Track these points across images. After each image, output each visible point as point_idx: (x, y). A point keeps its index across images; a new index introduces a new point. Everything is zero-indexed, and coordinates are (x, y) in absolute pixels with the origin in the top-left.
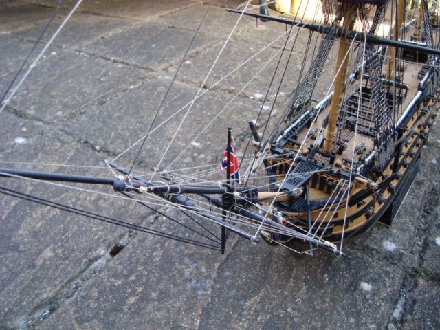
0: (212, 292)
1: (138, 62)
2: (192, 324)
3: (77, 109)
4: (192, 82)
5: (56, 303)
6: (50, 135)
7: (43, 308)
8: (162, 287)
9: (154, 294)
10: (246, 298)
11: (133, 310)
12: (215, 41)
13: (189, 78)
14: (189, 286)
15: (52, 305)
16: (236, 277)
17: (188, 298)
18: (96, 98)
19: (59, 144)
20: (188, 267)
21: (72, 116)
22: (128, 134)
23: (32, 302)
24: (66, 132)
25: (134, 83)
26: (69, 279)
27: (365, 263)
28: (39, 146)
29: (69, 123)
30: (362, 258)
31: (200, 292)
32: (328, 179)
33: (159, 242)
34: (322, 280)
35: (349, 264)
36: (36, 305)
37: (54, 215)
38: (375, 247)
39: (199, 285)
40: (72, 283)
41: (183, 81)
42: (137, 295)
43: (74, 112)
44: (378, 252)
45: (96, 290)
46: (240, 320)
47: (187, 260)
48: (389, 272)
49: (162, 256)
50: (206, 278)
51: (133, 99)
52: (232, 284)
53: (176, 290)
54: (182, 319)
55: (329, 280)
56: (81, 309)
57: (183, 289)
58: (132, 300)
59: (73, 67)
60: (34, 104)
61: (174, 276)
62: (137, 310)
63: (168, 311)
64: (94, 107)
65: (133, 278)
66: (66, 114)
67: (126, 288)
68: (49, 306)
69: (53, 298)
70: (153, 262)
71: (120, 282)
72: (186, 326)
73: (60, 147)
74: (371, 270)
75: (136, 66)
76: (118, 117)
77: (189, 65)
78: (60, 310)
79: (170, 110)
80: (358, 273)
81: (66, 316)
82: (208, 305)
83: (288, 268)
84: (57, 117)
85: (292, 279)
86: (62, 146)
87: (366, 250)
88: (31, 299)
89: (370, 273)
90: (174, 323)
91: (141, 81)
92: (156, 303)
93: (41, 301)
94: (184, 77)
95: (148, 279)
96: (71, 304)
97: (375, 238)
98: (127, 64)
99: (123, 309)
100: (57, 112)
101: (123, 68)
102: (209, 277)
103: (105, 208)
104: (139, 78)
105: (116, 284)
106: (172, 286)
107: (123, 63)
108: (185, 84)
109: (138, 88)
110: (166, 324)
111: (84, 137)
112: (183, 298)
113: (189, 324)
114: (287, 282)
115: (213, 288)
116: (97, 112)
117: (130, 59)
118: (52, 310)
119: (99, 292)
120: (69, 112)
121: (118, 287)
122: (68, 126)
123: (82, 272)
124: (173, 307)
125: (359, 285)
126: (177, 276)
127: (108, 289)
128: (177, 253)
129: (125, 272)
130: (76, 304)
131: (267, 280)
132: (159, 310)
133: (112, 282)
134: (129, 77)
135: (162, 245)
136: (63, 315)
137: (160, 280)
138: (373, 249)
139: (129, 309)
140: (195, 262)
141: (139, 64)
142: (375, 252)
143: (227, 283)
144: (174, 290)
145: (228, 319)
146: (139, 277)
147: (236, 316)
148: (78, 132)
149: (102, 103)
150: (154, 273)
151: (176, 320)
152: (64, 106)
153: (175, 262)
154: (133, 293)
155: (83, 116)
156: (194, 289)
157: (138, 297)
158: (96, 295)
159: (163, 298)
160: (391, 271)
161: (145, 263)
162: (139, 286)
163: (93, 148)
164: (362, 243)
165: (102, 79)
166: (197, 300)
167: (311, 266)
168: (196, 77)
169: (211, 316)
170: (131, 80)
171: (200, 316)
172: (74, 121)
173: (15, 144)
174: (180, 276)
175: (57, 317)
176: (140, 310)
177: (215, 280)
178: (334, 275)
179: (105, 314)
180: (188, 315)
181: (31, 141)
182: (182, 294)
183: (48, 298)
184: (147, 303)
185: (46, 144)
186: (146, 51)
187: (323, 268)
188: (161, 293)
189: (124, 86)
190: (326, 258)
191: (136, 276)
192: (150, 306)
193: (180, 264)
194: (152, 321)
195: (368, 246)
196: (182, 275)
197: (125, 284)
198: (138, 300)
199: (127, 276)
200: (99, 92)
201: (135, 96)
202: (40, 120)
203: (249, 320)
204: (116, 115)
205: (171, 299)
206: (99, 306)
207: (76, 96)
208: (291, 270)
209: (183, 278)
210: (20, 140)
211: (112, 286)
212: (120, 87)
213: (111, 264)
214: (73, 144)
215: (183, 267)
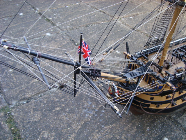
0: (92, 117)
1: (110, 13)
2: (77, 127)
3: (76, 27)
4: (129, 26)
5: (30, 100)
6: (60, 34)
7: (24, 100)
8: (72, 107)
9: (68, 109)
10: (106, 124)
11: (56, 113)
12: (147, 11)
13: (128, 24)
14: (84, 111)
15: (28, 100)
16: (106, 114)
17: (80, 116)
18: (85, 24)
19: (62, 39)
21: (73, 29)
22: (91, 41)
23: (22, 97)
24: (67, 35)
25: (104, 21)
26: (39, 92)
27: (172, 129)
28: (54, 38)
29: (70, 32)
30: (171, 126)
31: (87, 115)
32: (152, 78)
34: (145, 129)
35: (163, 126)
36: (22, 98)
37: (46, 66)
38: (181, 123)
39: (88, 112)
40: (39, 94)
41: (125, 25)
42: (61, 107)
43: (74, 27)
44: (181, 126)
45: (46, 100)
46: (98, 133)
47: (89, 100)
48: (183, 138)
49: (79, 95)
50: (93, 110)
51: (100, 28)
52: (103, 116)
53: (78, 111)
54: (73, 124)
55: (149, 130)
56: (37, 105)
57: (80, 111)
58: (58, 109)
59: (82, 10)
60: (60, 21)
61: (80, 104)
62: (58, 113)
63: (70, 119)
64: (83, 28)
65: (63, 100)
66: (70, 28)
67: (58, 103)
68: (27, 100)
69: (30, 98)
71: (57, 100)
72: (73, 127)
73: (62, 40)
74: (173, 133)
75: (108, 15)
76: (91, 33)
77: (131, 19)
78: (29, 103)
79: (114, 35)
80: (165, 132)
81: (30, 106)
82: (87, 122)
83: (132, 118)
84: (66, 28)
85: (131, 124)
86: (63, 40)
87: (175, 123)
88: (22, 95)
89: (172, 134)
90: (69, 124)
91: (107, 21)
92: (67, 113)
93: (25, 97)
94: (127, 23)
95: (69, 102)
96: (34, 102)
97: (183, 118)
98: (105, 13)
99: (52, 111)
100: (67, 26)
101: (102, 14)
102: (94, 110)
103: (67, 68)
104: (107, 20)
105: (55, 100)
106: (76, 109)
107: (103, 12)
108: (126, 26)
109: (105, 24)
110: (66, 123)
111: (73, 38)
113: (75, 127)
114: (128, 124)
115: (93, 115)
116: (83, 30)
117: (107, 11)
118: (27, 102)
119: (47, 101)
120: (72, 27)
121: (55, 102)
122: (69, 32)
123: (45, 91)
124: (73, 117)
125: (163, 138)
126: (81, 105)
127: (51, 101)
129: (61, 97)
130: (36, 103)
131: (119, 120)
132: (66, 117)
133: (54, 99)
134: (103, 18)
136: (30, 105)
137: (73, 104)
138: (180, 124)
139: (55, 112)
140: (91, 102)
141: (110, 14)
142: (180, 125)
143: (101, 115)
144: (77, 110)
145: (93, 131)
146: (65, 100)
147: (97, 131)
148: (71, 36)
149: (87, 26)
150: (72, 100)
151: (71, 123)
152: (71, 24)
153: (83, 99)
154: (60, 106)
155: (77, 30)
156: (85, 113)
157: (60, 108)
158: (45, 102)
159: (70, 112)
160: (184, 138)
162: (64, 104)
163: (75, 43)
164: (174, 119)
165: (91, 17)
166: (84, 118)
167: (143, 121)
168: (132, 24)
169: (87, 127)
170: (103, 20)
171: (82, 125)
172: (72, 31)
173: (46, 35)
174: (82, 106)
175: (27, 105)
176: (59, 114)
177: (96, 112)
178: (153, 129)
179: (45, 111)
180: (77, 123)
181: (52, 35)
182: (79, 113)
183: (28, 97)
184: (63, 112)
185: (57, 37)
186: (115, 9)
187: (149, 124)
188: (71, 110)
189: (99, 22)
190: (153, 120)
191: (64, 100)
192: (64, 114)
193: (85, 100)
194: (61, 120)
195: (177, 121)
196: (83, 105)
197: (58, 101)
198: (60, 109)
199: (61, 98)
200: (88, 22)
201: (102, 27)
202: (59, 28)
203: (102, 135)
204: (90, 32)
205: (74, 114)
206: (44, 107)
207: (78, 22)
208: (133, 119)
209: (83, 107)
210: (48, 34)
211: (53, 100)
212: (97, 22)
213: (57, 91)
214: (67, 40)
215: (86, 102)
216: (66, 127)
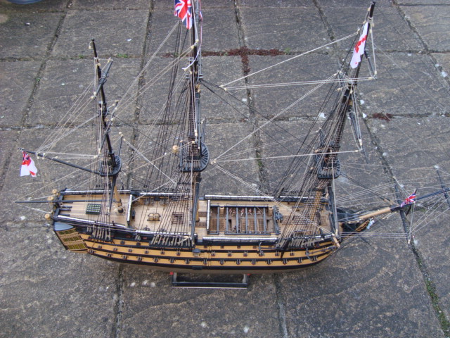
8: (371, 309)
9: (377, 308)
10: (343, 271)
20: (351, 306)
33: (350, 334)
50: (349, 294)
58: (388, 314)
62: (389, 308)
65: (379, 325)
67: (386, 323)
70: (363, 325)
92: (379, 304)
95: (373, 318)
99: (395, 314)
102: (347, 293)
112: (367, 294)
115: (351, 287)
119: (399, 333)
121: (389, 327)
128: (347, 319)
132: (381, 299)
135: (350, 330)
137: (369, 312)
140: (345, 305)
145: (359, 270)
146: (376, 323)
151: (377, 289)
153: (354, 315)
154: (385, 317)
158: (402, 332)
161: (367, 328)
162: (380, 318)
177: (346, 289)
179: (403, 319)
184: (383, 307)
194: (387, 297)
196: (356, 307)
197: (385, 325)
199: (381, 329)
206: (404, 325)
211: (392, 330)
215: (352, 308)
216: (384, 287)
